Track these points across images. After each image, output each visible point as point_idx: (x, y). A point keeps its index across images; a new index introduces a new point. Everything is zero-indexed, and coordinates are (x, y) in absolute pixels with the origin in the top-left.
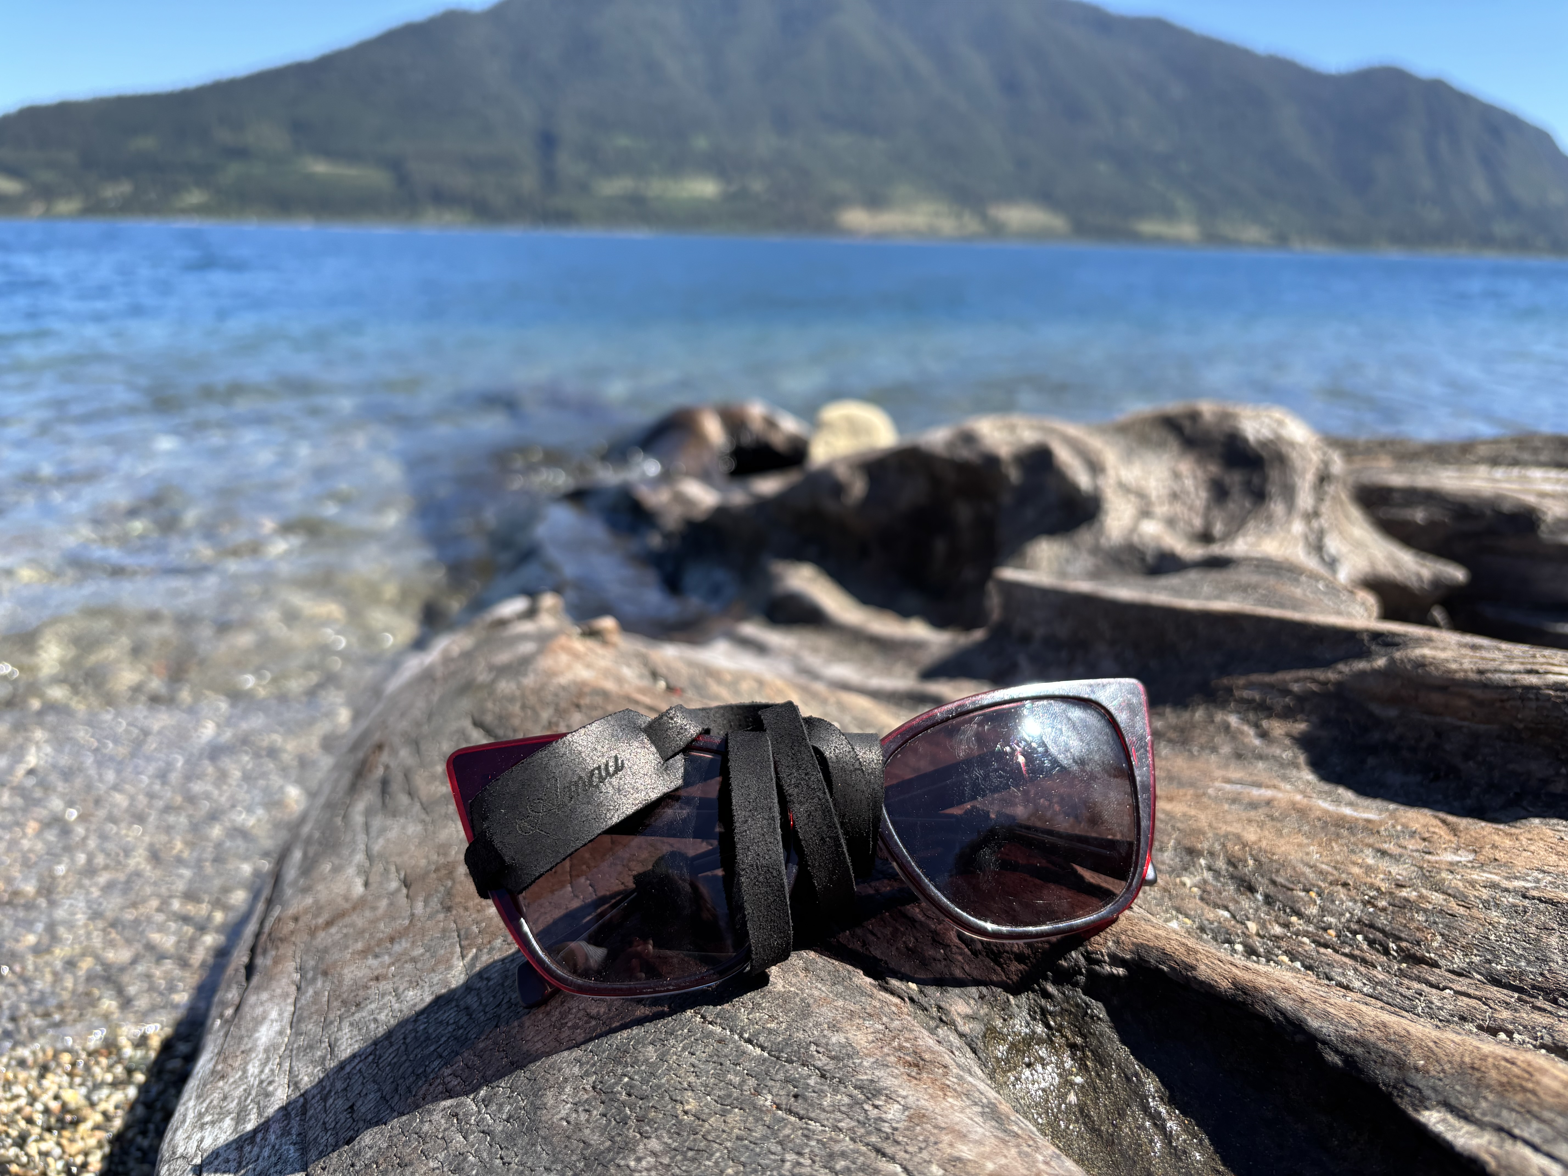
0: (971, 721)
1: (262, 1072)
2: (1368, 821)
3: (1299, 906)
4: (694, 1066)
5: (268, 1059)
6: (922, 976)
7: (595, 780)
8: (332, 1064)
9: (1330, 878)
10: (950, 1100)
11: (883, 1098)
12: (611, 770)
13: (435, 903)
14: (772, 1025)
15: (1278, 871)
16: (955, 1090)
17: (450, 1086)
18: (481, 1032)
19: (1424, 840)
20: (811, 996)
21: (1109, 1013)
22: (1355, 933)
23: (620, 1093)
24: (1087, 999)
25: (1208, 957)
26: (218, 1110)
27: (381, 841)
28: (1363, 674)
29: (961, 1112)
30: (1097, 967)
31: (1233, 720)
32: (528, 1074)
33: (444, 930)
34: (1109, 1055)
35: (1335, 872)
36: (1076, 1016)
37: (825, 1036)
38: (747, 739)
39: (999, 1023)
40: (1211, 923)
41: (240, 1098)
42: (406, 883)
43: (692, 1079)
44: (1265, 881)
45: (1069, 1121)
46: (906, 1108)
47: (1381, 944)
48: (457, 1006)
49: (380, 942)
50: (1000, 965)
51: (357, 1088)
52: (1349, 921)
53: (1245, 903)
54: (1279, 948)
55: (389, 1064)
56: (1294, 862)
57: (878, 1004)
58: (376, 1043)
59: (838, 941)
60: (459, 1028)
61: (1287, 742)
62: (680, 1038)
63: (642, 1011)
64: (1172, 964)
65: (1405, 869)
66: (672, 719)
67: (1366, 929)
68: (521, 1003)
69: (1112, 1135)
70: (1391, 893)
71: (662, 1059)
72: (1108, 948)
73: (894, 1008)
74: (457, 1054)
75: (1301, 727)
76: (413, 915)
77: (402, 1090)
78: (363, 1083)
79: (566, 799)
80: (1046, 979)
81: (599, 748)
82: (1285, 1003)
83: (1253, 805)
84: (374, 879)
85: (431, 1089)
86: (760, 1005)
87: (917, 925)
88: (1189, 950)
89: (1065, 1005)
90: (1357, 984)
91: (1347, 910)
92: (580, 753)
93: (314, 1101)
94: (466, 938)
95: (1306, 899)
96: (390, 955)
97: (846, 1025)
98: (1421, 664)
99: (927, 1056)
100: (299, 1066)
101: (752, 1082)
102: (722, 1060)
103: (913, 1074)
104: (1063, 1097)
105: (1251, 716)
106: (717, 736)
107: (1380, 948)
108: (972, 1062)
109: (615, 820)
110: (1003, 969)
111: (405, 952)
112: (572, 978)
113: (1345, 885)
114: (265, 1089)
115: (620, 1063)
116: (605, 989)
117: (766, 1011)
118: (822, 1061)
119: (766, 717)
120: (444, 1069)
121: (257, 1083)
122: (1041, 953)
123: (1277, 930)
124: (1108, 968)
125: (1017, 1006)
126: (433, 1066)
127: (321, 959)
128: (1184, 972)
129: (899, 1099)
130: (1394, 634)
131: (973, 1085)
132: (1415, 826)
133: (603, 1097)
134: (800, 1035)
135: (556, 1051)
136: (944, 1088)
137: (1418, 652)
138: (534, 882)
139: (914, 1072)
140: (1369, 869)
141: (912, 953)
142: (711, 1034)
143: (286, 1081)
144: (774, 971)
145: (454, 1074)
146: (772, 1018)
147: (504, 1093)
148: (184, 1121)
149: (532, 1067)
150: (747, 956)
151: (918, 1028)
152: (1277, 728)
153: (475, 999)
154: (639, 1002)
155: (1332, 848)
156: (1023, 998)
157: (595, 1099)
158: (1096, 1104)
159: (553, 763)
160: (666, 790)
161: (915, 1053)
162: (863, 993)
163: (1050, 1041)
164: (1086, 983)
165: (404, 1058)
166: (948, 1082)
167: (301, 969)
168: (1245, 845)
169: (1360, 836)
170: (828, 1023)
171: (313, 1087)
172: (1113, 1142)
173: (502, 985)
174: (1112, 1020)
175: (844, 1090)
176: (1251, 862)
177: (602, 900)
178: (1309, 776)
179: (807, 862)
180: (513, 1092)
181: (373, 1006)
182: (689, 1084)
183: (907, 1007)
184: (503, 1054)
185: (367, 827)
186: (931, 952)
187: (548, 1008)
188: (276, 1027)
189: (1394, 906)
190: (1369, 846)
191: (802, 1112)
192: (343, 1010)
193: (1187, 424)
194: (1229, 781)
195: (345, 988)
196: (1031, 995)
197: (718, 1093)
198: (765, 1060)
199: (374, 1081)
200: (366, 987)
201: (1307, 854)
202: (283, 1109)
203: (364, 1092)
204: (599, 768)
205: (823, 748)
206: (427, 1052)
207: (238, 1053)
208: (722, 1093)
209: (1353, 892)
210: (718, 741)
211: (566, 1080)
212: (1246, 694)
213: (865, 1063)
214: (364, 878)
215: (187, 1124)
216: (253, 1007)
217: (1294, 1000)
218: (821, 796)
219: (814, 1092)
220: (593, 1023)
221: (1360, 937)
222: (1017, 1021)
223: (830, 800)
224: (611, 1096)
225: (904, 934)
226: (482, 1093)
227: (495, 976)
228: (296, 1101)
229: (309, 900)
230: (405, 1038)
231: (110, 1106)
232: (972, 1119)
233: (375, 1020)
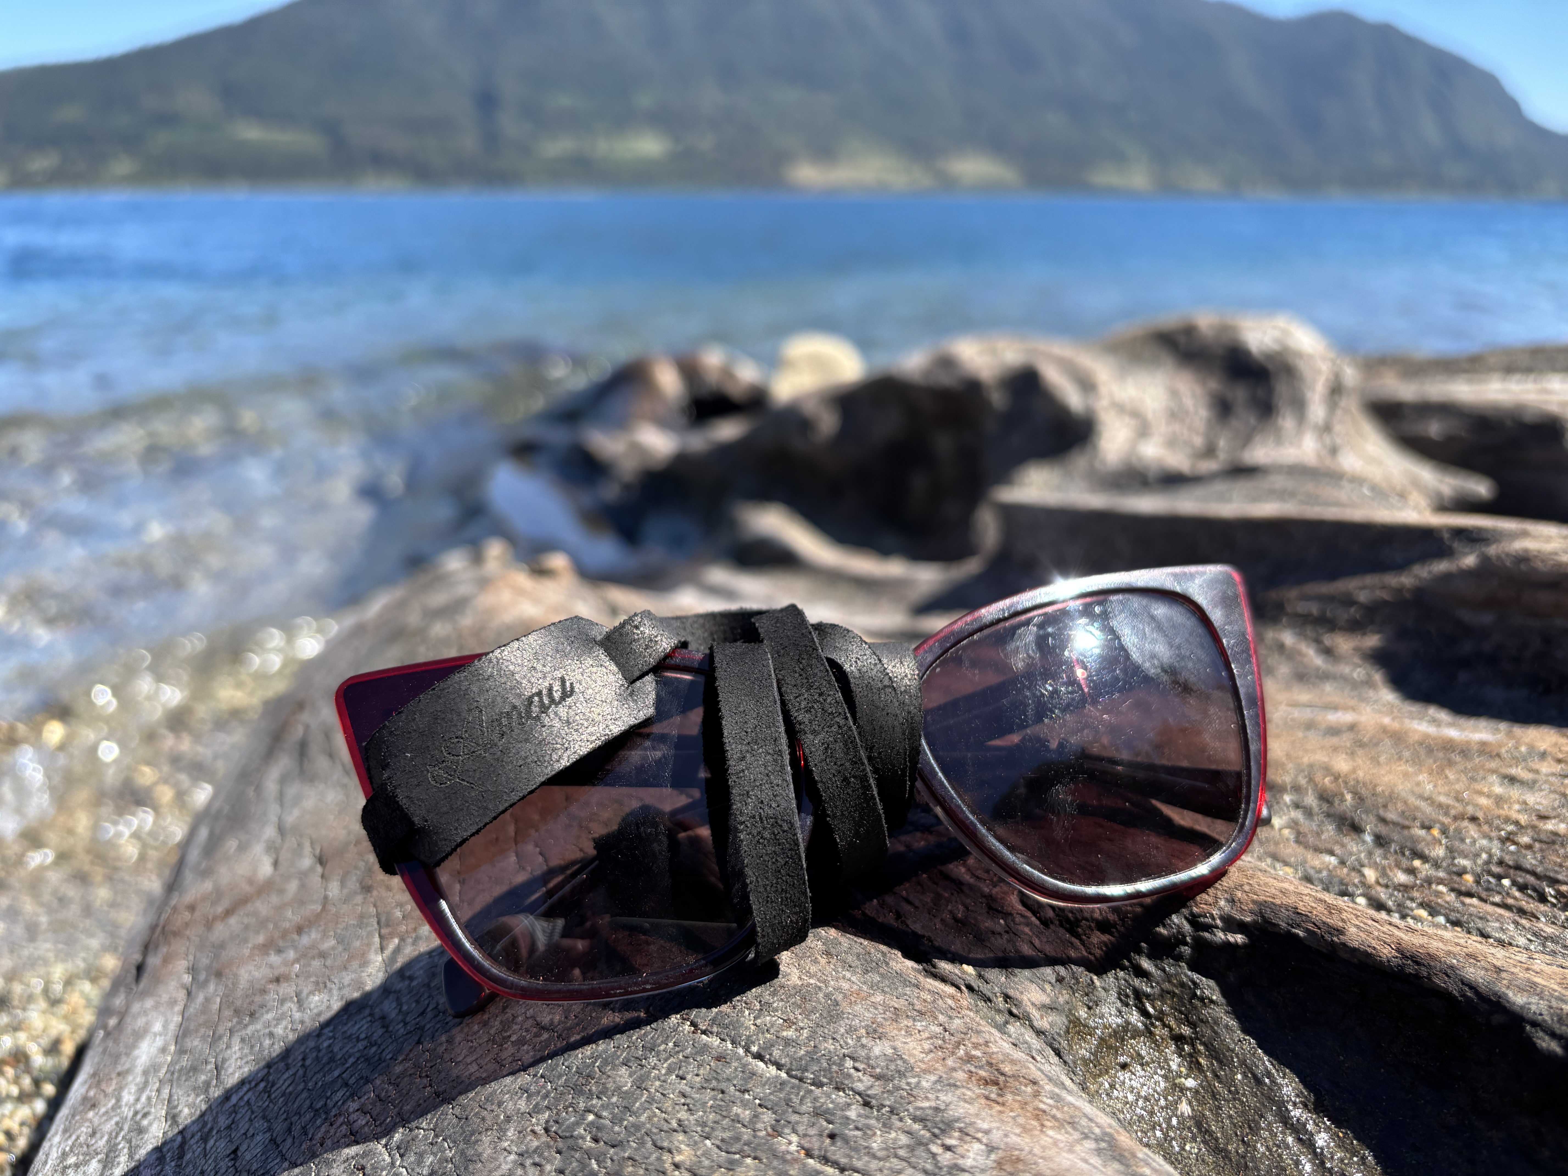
0: (1028, 623)
1: (138, 1100)
2: (1483, 744)
3: (1421, 847)
4: (684, 1096)
5: (146, 1083)
6: (980, 955)
7: (535, 710)
8: (216, 1093)
9: (1453, 812)
10: (1051, 1133)
11: (956, 1134)
12: (557, 696)
13: (353, 883)
14: (790, 1033)
15: (1385, 806)
16: (1054, 1117)
17: (356, 1126)
18: (399, 1051)
19: (1559, 761)
20: (838, 989)
21: (1224, 993)
22: (1499, 877)
23: (583, 1138)
24: (1196, 976)
25: (1357, 916)
26: (85, 1149)
27: (296, 812)
28: (1447, 577)
29: (1071, 1151)
30: (1207, 935)
31: (1288, 638)
32: (457, 1111)
33: (362, 916)
34: (1229, 1049)
35: (1457, 805)
36: (1181, 999)
37: (863, 1046)
38: (739, 651)
39: (1083, 1013)
40: (1319, 871)
41: (111, 1134)
42: (321, 860)
43: (683, 1115)
44: (1372, 818)
45: (1184, 1140)
46: (991, 1149)
47: (1535, 890)
48: (371, 1015)
49: (284, 935)
50: (1078, 936)
51: (243, 1126)
52: (1488, 862)
53: (1353, 847)
54: (1412, 899)
55: (283, 1094)
56: (1403, 794)
57: (929, 998)
58: (269, 1066)
59: (864, 914)
60: (372, 1045)
61: (1357, 660)
62: (664, 1056)
63: (610, 1018)
64: (1310, 927)
65: (1545, 797)
66: (637, 627)
67: (1512, 872)
68: (450, 1011)
69: (1244, 1157)
70: (1534, 827)
71: (640, 1085)
72: (1220, 909)
73: (950, 1002)
74: (368, 1081)
75: (1372, 641)
76: (326, 898)
77: (296, 1130)
78: (250, 1120)
79: (495, 737)
80: (1139, 952)
81: (539, 667)
82: (1474, 973)
83: (1334, 731)
84: (285, 855)
85: (332, 1131)
86: (769, 1004)
87: (965, 889)
88: (1329, 908)
89: (1166, 986)
90: (1522, 941)
91: (1482, 849)
92: (513, 674)
93: (193, 1141)
94: (388, 925)
95: (1429, 838)
96: (295, 948)
97: (890, 1029)
98: (1524, 558)
99: (1007, 1068)
100: (179, 1092)
101: (768, 1117)
102: (723, 1086)
103: (993, 1096)
104: (1172, 1106)
105: (1309, 631)
106: (697, 651)
107: (1534, 894)
108: (1057, 1069)
109: (565, 763)
110: (1083, 944)
111: (313, 947)
112: (511, 978)
113: (1474, 819)
114: (138, 1123)
115: (581, 1093)
116: (559, 991)
117: (779, 1014)
118: (863, 1082)
119: (762, 626)
120: (350, 1103)
121: (131, 1114)
122: (1132, 919)
123: (1402, 877)
124: (1221, 935)
125: (1104, 989)
126: (335, 1099)
127: (216, 956)
128: (1327, 937)
129: (979, 1135)
130: (1480, 530)
131: (1077, 1108)
132: (1543, 746)
133: (561, 1144)
134: (830, 1045)
135: (494, 1077)
136: (1039, 1115)
137: (1519, 545)
138: (454, 850)
139: (993, 1093)
140: (1499, 800)
141: (961, 925)
142: (706, 1048)
143: (164, 1113)
144: (785, 957)
145: (362, 1110)
146: (789, 1023)
147: (426, 1137)
148: (46, 1162)
149: (463, 1100)
150: (750, 939)
151: (986, 1028)
152: (1344, 644)
153: (394, 1005)
154: (606, 1006)
155: (1446, 777)
156: (1110, 978)
157: (549, 1147)
158: (1218, 1115)
159: (475, 688)
160: (633, 721)
161: (990, 1064)
162: (906, 983)
163: (1149, 1033)
164: (1191, 955)
165: (301, 1086)
166: (1042, 1106)
167: (193, 970)
168: (1336, 777)
169: (1477, 760)
170: (866, 1027)
171: (193, 1122)
172: (1246, 1166)
173: (428, 985)
174: (1229, 1004)
175: (899, 1124)
176: (1349, 797)
177: (551, 873)
178: (1388, 696)
179: (824, 810)
180: (437, 1136)
181: (269, 1016)
182: (680, 1122)
183: (966, 999)
184: (425, 1081)
185: (281, 798)
186: (988, 924)
187: (486, 1017)
188: (159, 1042)
189: (1541, 841)
190: (1493, 771)
191: (843, 1161)
192: (235, 1020)
193: (1182, 340)
194: (1295, 705)
195: (239, 993)
196: (1121, 974)
197: (720, 1134)
198: (783, 1084)
199: (264, 1117)
200: (264, 991)
201: (1418, 784)
202: (158, 1149)
203: (251, 1131)
204: (539, 694)
205: (841, 659)
206: (329, 1078)
207: (114, 1076)
208: (726, 1135)
209: (1486, 828)
210: (699, 656)
211: (508, 1119)
212: (1302, 607)
213: (924, 1084)
214: (274, 856)
215: (48, 1167)
216: (135, 1018)
217: (1487, 970)
218: (842, 722)
219: (857, 1128)
220: (546, 1036)
221: (1506, 882)
222: (1105, 1010)
223: (854, 728)
224: (570, 1142)
225: (948, 901)
226: (397, 1137)
227: (419, 973)
228: (173, 1140)
229: (207, 886)
230: (304, 1059)
231: (13, 1125)
232: (1086, 1161)
233: (271, 1035)
